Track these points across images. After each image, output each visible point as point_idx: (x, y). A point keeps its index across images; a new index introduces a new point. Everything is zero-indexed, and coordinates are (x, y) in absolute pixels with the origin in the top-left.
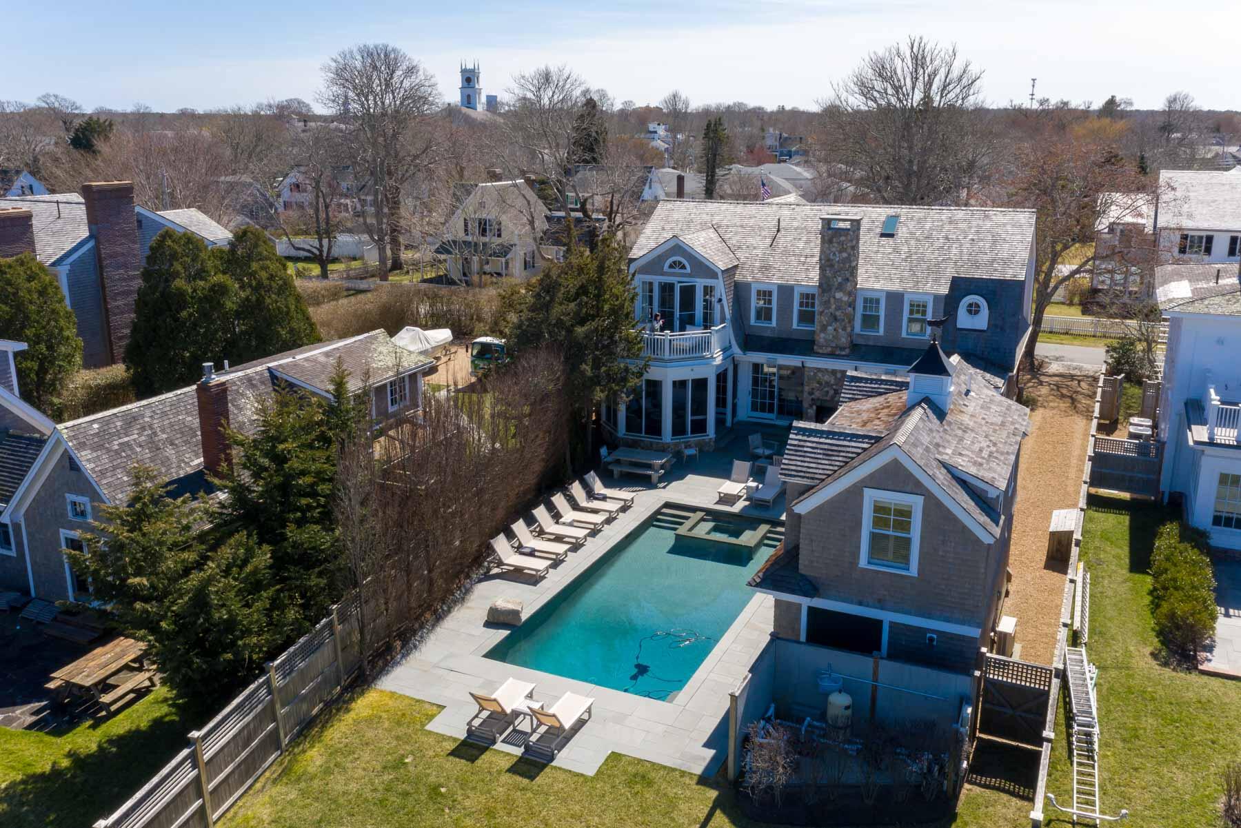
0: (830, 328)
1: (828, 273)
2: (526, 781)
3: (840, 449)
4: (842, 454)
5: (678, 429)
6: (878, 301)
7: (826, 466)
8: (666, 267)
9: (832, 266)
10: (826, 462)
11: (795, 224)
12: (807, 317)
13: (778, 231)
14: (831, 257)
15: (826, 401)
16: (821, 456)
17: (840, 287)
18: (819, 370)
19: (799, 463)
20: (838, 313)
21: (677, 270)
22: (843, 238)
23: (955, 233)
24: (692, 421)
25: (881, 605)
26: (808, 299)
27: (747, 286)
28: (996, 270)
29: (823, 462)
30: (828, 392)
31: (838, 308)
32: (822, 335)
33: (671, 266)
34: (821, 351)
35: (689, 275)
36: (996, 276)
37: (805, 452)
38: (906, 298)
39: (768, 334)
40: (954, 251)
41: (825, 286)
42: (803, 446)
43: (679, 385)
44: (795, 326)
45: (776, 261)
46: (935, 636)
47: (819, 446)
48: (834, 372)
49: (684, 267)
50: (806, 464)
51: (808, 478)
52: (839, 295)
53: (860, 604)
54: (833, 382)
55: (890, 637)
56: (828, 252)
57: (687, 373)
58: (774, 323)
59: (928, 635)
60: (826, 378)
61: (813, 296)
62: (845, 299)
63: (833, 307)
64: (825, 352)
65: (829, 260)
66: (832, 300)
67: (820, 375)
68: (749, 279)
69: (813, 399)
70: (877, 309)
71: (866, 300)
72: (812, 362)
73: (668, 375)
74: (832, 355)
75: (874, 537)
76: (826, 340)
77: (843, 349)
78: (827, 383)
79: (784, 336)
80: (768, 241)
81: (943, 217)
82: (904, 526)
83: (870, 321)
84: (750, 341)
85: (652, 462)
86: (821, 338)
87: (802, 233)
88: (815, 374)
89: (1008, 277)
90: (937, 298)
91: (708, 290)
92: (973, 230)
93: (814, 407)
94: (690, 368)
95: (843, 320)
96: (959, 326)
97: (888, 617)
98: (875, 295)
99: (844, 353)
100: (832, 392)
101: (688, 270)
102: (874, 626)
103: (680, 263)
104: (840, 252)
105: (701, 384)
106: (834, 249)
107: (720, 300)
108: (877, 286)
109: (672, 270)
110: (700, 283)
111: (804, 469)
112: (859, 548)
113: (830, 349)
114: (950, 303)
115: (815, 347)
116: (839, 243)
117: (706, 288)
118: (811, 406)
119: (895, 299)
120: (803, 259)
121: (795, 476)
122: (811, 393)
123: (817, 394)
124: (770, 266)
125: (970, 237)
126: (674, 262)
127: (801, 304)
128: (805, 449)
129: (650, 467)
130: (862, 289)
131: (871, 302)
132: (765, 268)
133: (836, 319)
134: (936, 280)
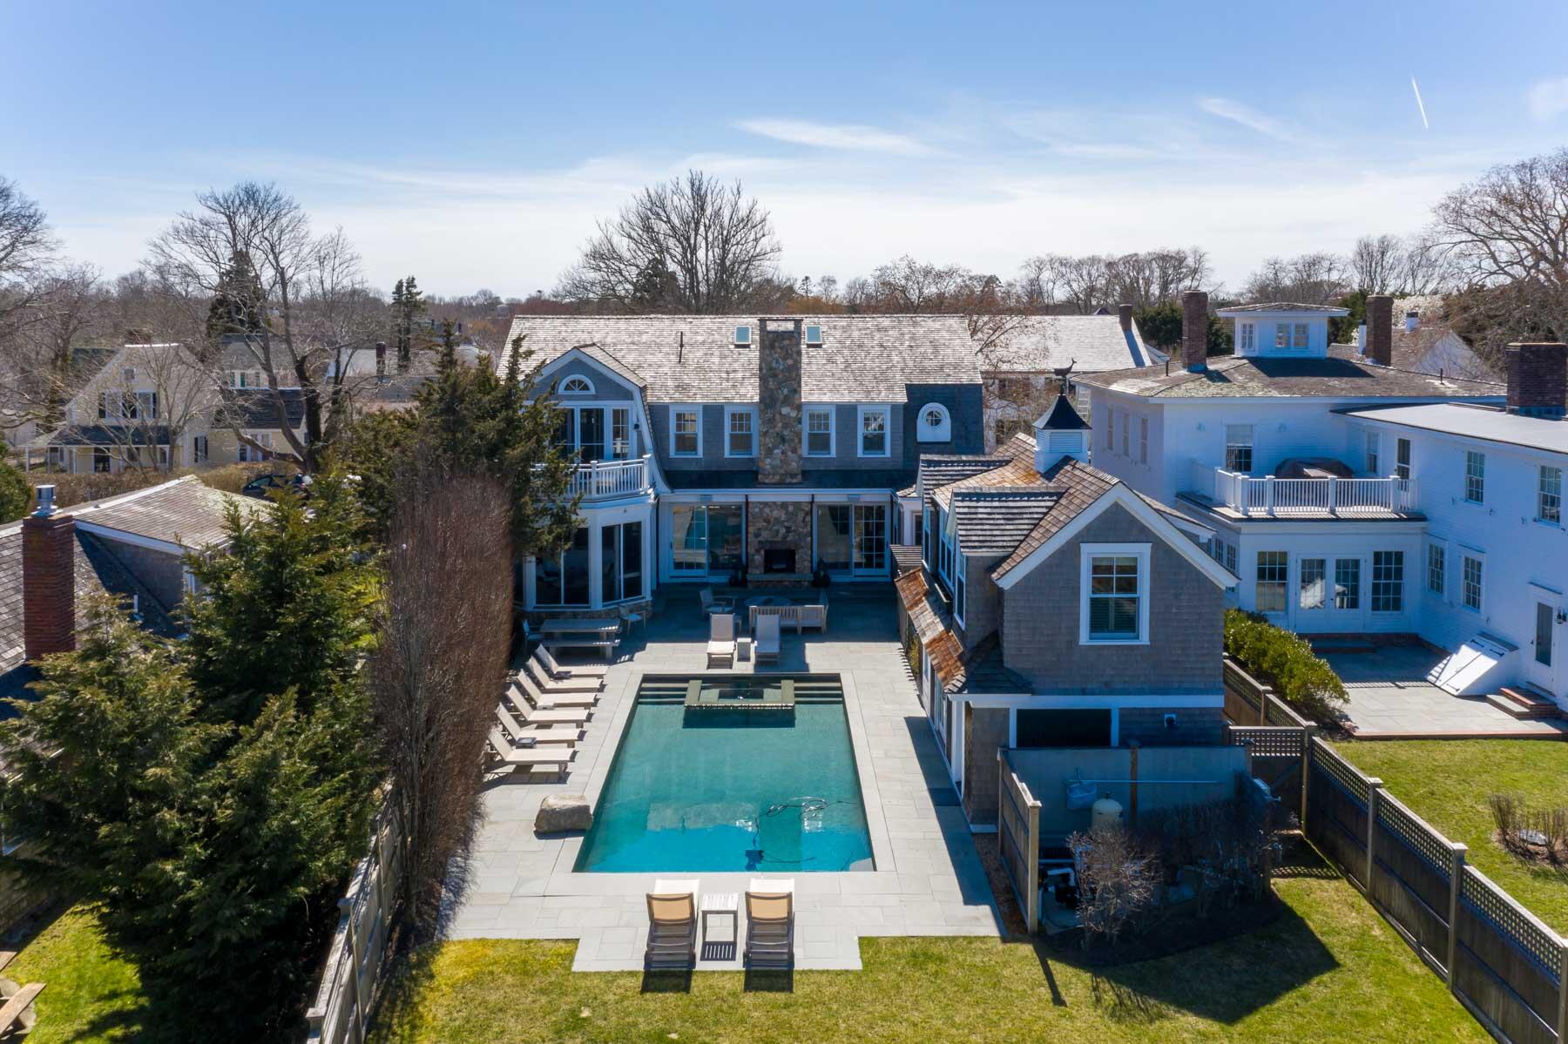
0: (776, 451)
1: (772, 385)
2: (781, 997)
3: (1023, 510)
4: (1025, 516)
5: (609, 594)
6: (826, 417)
7: (1013, 531)
8: (561, 390)
9: (775, 376)
10: (1011, 527)
11: (700, 339)
12: (741, 442)
13: (682, 346)
14: (774, 365)
15: (776, 542)
16: (1002, 522)
17: (787, 401)
18: (766, 504)
19: (980, 533)
20: (786, 433)
21: (577, 392)
22: (786, 342)
23: (888, 341)
24: (625, 579)
25: (1109, 690)
26: (740, 418)
27: (665, 408)
28: (949, 375)
29: (1008, 527)
30: (778, 531)
31: (786, 426)
32: (768, 461)
33: (567, 388)
34: (767, 481)
35: (596, 398)
36: (950, 381)
37: (981, 519)
38: (859, 408)
39: (694, 468)
40: (896, 359)
41: (768, 401)
42: (976, 513)
43: (608, 532)
44: (727, 454)
45: (690, 379)
46: (1174, 716)
47: (994, 511)
48: (784, 505)
49: (586, 388)
50: (988, 533)
51: (997, 547)
52: (785, 410)
53: (1084, 692)
54: (783, 517)
55: (1121, 729)
56: (769, 359)
57: (615, 515)
58: (700, 453)
59: (1166, 716)
60: (776, 513)
61: (748, 416)
62: (794, 414)
63: (780, 425)
64: (773, 481)
65: (771, 369)
66: (777, 416)
67: (767, 510)
68: (667, 400)
69: (760, 542)
70: (827, 427)
71: (812, 416)
72: (758, 496)
73: (596, 518)
74: (781, 484)
75: (1095, 603)
76: (773, 467)
77: (793, 476)
78: (777, 520)
79: (714, 469)
80: (674, 358)
81: (869, 325)
82: (1130, 585)
83: (820, 442)
84: (674, 477)
85: (599, 630)
86: (767, 464)
87: (713, 347)
88: (761, 510)
89: (965, 381)
90: (894, 407)
91: (619, 415)
92: (907, 337)
93: (762, 552)
94: (623, 508)
95: (793, 440)
96: (920, 439)
97: (1115, 703)
98: (822, 410)
99: (794, 481)
100: (783, 531)
101: (593, 391)
102: (1101, 718)
103: (580, 382)
104: (785, 359)
105: (633, 531)
106: (776, 356)
107: (637, 426)
108: (826, 398)
109: (569, 393)
110: (609, 406)
111: (989, 538)
112: (1078, 620)
113: (777, 477)
114: (908, 414)
115: (760, 476)
116: (781, 348)
117: (616, 413)
118: (758, 551)
119: (847, 412)
120: (724, 375)
121: (981, 547)
122: (757, 535)
123: (765, 535)
124: (688, 385)
125: (907, 343)
126: (573, 382)
127: (733, 427)
128: (980, 516)
129: (597, 636)
130: (810, 403)
131: (819, 418)
132: (681, 387)
133: (783, 440)
134: (890, 389)
